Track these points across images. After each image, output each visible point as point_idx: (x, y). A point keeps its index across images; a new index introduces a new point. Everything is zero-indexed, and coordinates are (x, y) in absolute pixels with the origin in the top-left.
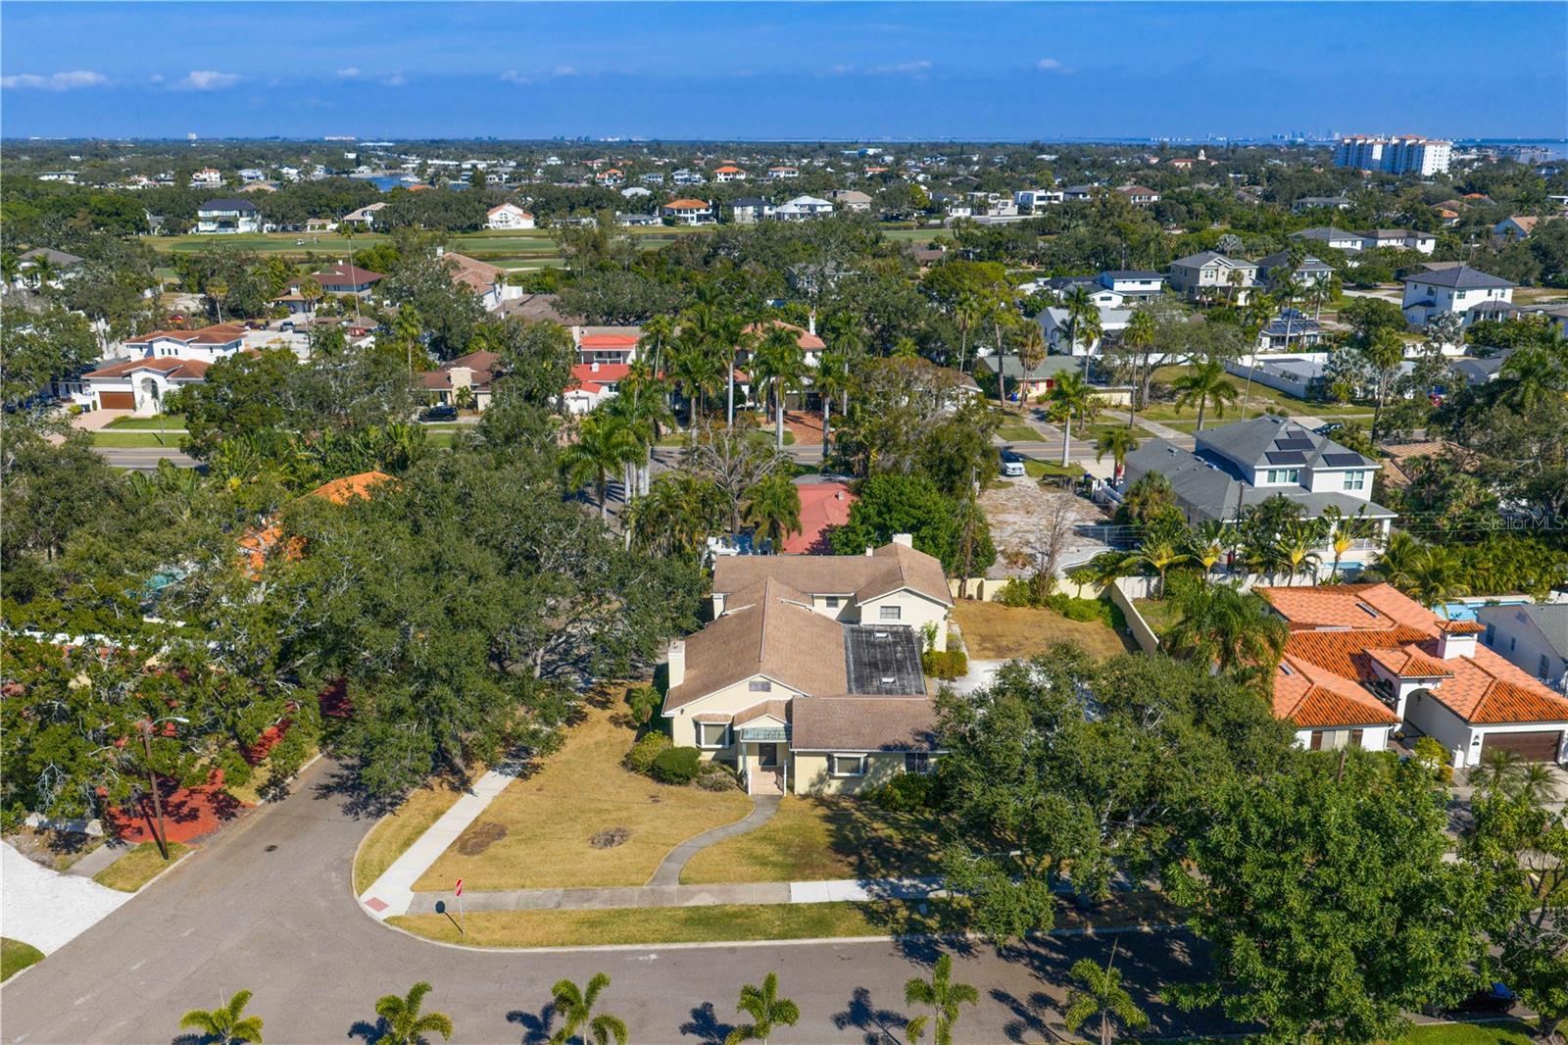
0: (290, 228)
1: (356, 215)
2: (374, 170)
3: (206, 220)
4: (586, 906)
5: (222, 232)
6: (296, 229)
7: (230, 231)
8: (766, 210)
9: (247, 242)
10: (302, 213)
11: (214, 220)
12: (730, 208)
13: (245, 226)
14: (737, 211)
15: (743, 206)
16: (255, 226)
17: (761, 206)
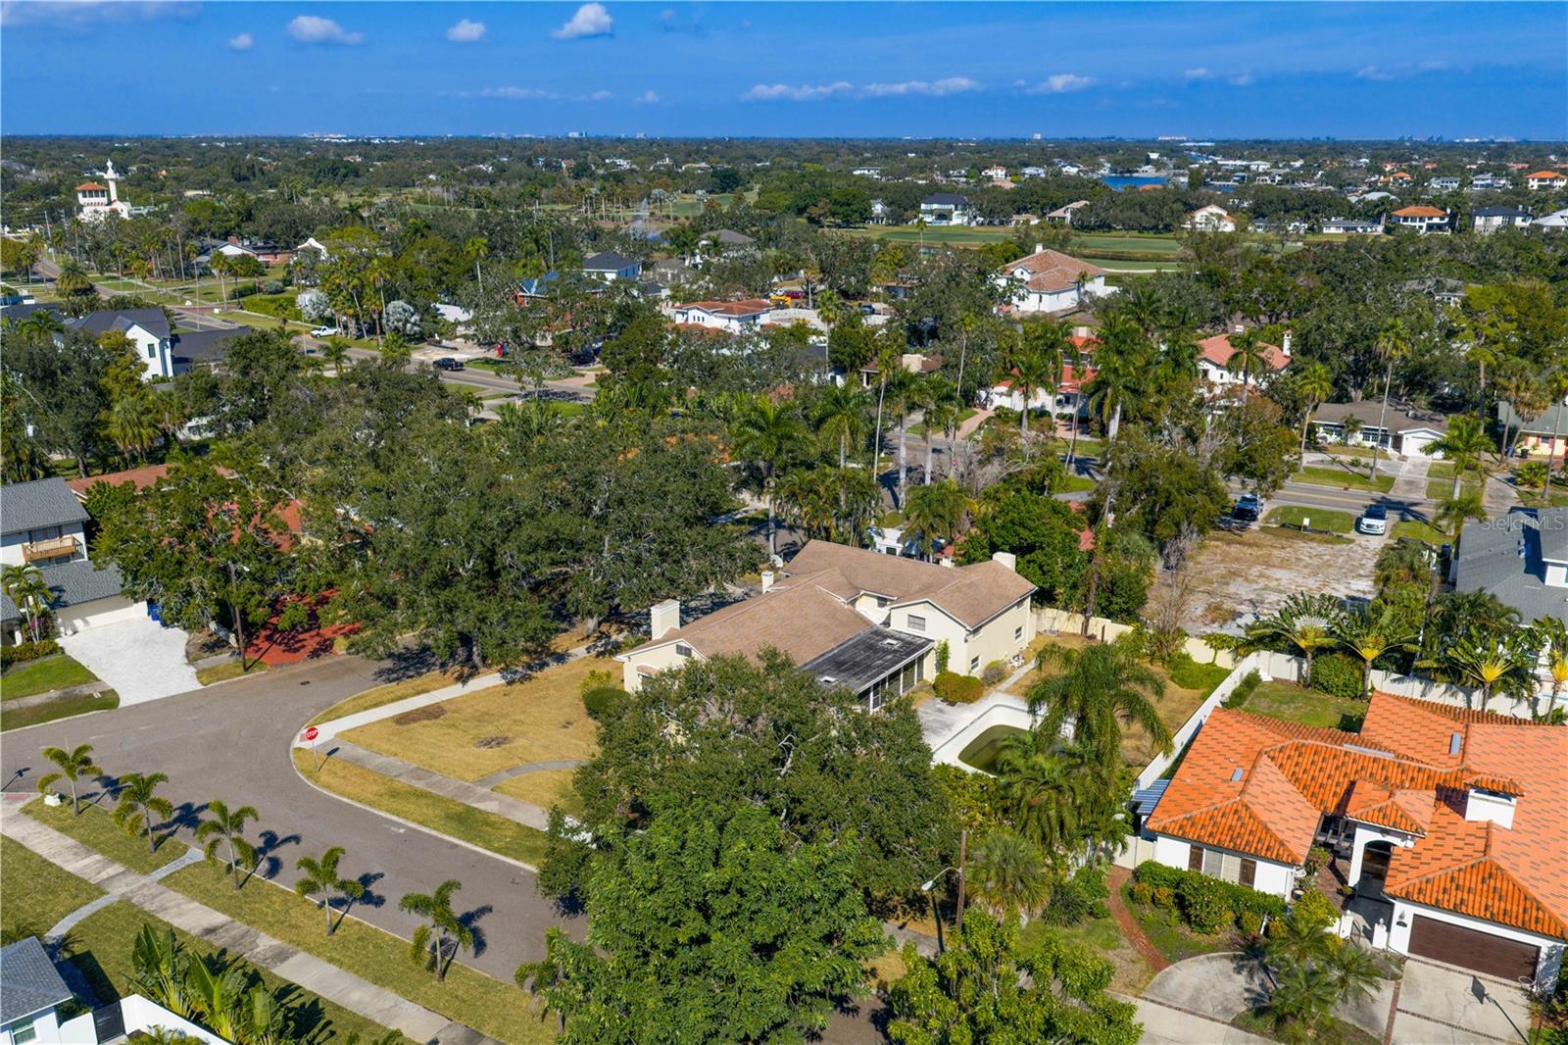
0: (996, 222)
1: (1058, 213)
2: (1158, 170)
3: (926, 212)
4: (413, 783)
5: (938, 224)
6: (1002, 223)
7: (944, 223)
8: (1519, 222)
9: (959, 233)
10: (1008, 208)
11: (931, 212)
12: (1472, 217)
13: (957, 219)
14: (1479, 221)
15: (1488, 215)
16: (966, 219)
17: (1512, 216)
